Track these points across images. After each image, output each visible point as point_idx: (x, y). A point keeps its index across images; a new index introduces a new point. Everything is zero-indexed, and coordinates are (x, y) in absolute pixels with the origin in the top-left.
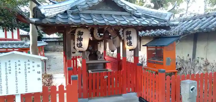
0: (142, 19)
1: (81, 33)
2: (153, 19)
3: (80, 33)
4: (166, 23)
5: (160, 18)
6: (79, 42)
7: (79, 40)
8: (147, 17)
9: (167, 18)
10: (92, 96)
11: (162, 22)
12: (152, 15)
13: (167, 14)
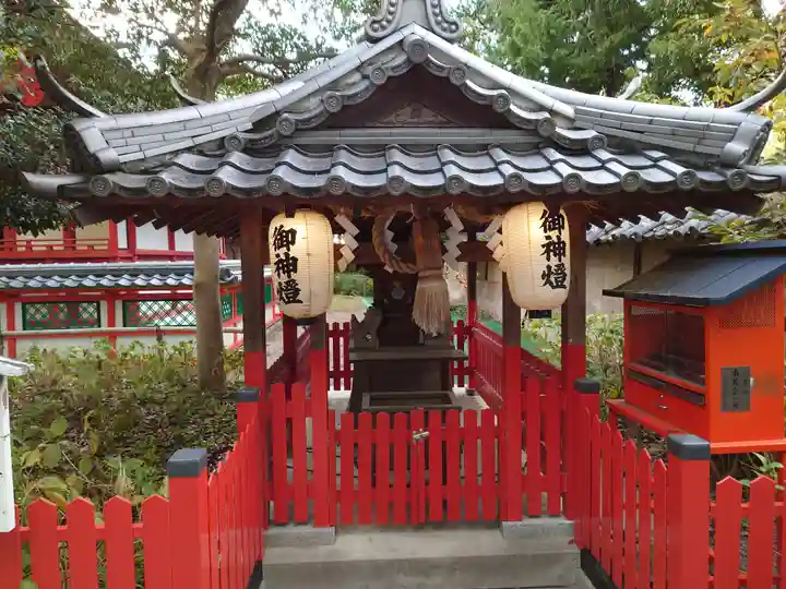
0: (595, 157)
1: (287, 237)
2: (656, 154)
3: (282, 237)
4: (729, 173)
5: (699, 149)
6: (284, 278)
7: (283, 268)
8: (624, 147)
9: (737, 147)
10: (338, 518)
11: (706, 168)
12: (652, 133)
13: (739, 124)
